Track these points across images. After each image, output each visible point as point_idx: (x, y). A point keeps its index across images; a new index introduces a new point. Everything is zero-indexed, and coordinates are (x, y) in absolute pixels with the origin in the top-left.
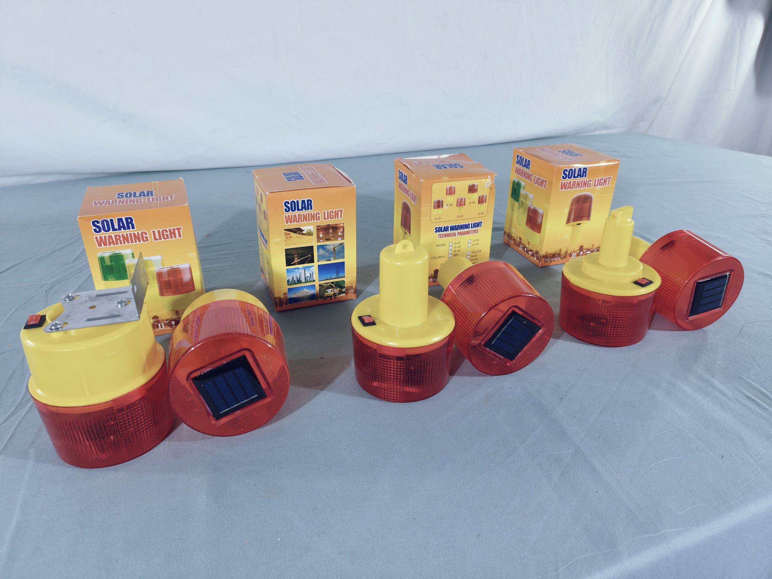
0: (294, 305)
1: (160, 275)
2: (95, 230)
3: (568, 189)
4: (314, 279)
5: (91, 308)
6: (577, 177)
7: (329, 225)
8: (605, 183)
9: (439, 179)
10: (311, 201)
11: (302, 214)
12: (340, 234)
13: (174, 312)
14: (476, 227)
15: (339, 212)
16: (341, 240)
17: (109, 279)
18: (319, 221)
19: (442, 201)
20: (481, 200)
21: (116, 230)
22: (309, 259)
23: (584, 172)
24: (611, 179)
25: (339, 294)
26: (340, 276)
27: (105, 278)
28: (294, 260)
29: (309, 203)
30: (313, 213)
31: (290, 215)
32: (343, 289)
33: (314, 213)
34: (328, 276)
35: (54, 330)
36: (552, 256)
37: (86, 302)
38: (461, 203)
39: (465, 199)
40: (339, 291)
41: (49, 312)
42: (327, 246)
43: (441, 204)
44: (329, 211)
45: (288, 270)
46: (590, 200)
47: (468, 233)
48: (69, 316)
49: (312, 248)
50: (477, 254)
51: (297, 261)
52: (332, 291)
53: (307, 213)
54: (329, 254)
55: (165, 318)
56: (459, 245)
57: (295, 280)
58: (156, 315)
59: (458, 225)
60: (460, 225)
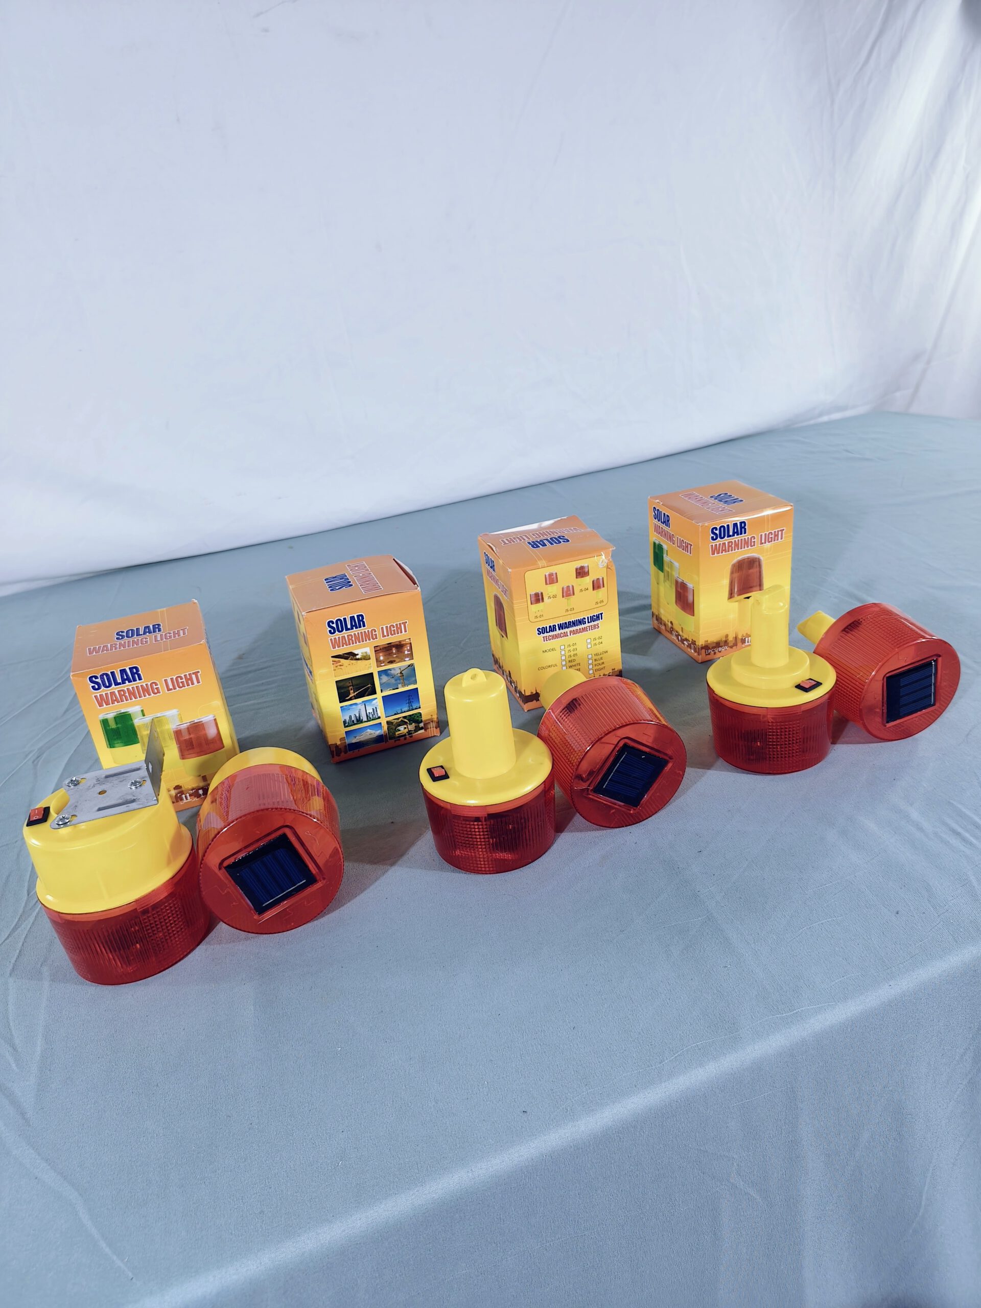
0: (356, 752)
1: (178, 733)
2: (93, 687)
3: (722, 553)
4: (379, 715)
5: (100, 793)
6: (734, 535)
7: (390, 643)
8: (776, 538)
9: (532, 564)
10: (362, 616)
11: (353, 634)
12: (406, 652)
13: (201, 778)
14: (595, 621)
15: (402, 626)
16: (410, 660)
18: (376, 640)
19: (542, 593)
20: (597, 585)
21: (119, 684)
22: (369, 690)
23: (741, 528)
24: (784, 531)
25: (416, 731)
26: (414, 707)
27: (111, 745)
28: (350, 694)
29: (361, 619)
30: (366, 631)
31: (337, 637)
32: (420, 724)
33: (368, 631)
34: (398, 709)
35: (62, 826)
36: (715, 645)
37: (94, 786)
38: (568, 592)
39: (573, 586)
40: (415, 726)
41: (52, 802)
42: (391, 670)
43: (540, 597)
44: (389, 626)
45: (343, 708)
46: (757, 563)
47: (584, 630)
48: (76, 806)
49: (372, 674)
50: (602, 656)
51: (353, 695)
52: (405, 728)
53: (359, 632)
54: (396, 680)
55: (190, 787)
56: (575, 647)
57: (353, 719)
58: (178, 784)
59: (569, 622)
60: (571, 621)
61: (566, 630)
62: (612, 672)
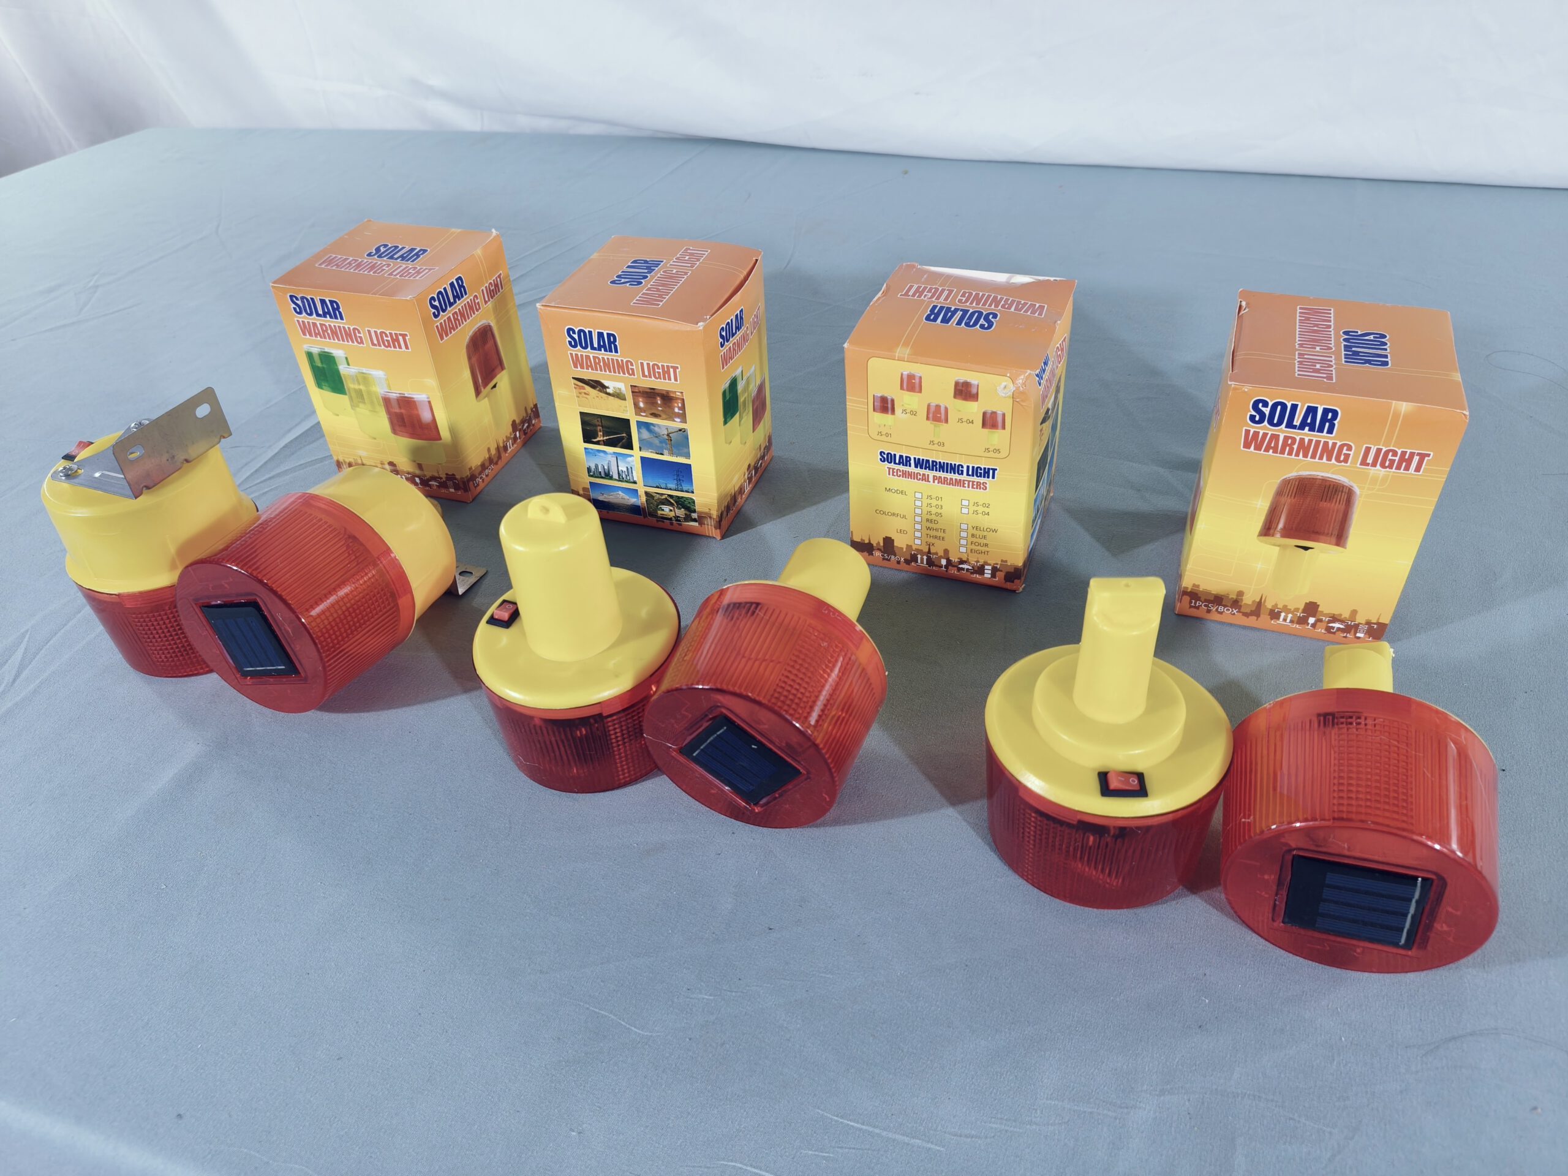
1: (387, 402)
2: (294, 309)
3: (1267, 450)
4: (635, 479)
6: (1302, 427)
7: (654, 389)
8: (1405, 464)
10: (614, 336)
11: (600, 357)
12: (677, 410)
13: (416, 464)
14: (981, 476)
15: (672, 370)
16: (681, 422)
17: (324, 387)
18: (632, 376)
19: (893, 401)
20: (990, 421)
21: (321, 315)
22: (624, 441)
23: (1324, 419)
24: (1427, 459)
25: (686, 520)
26: (685, 488)
27: (320, 386)
28: (598, 436)
29: (612, 340)
31: (579, 353)
33: (622, 361)
36: (1213, 598)
38: (937, 415)
39: (946, 409)
42: (654, 426)
46: (1344, 495)
47: (959, 483)
49: (628, 421)
50: (986, 534)
51: (602, 439)
52: (672, 510)
53: (610, 358)
54: (661, 442)
55: (405, 470)
56: (939, 503)
58: (392, 461)
59: (933, 461)
60: (938, 461)
61: (927, 472)
62: (1001, 564)
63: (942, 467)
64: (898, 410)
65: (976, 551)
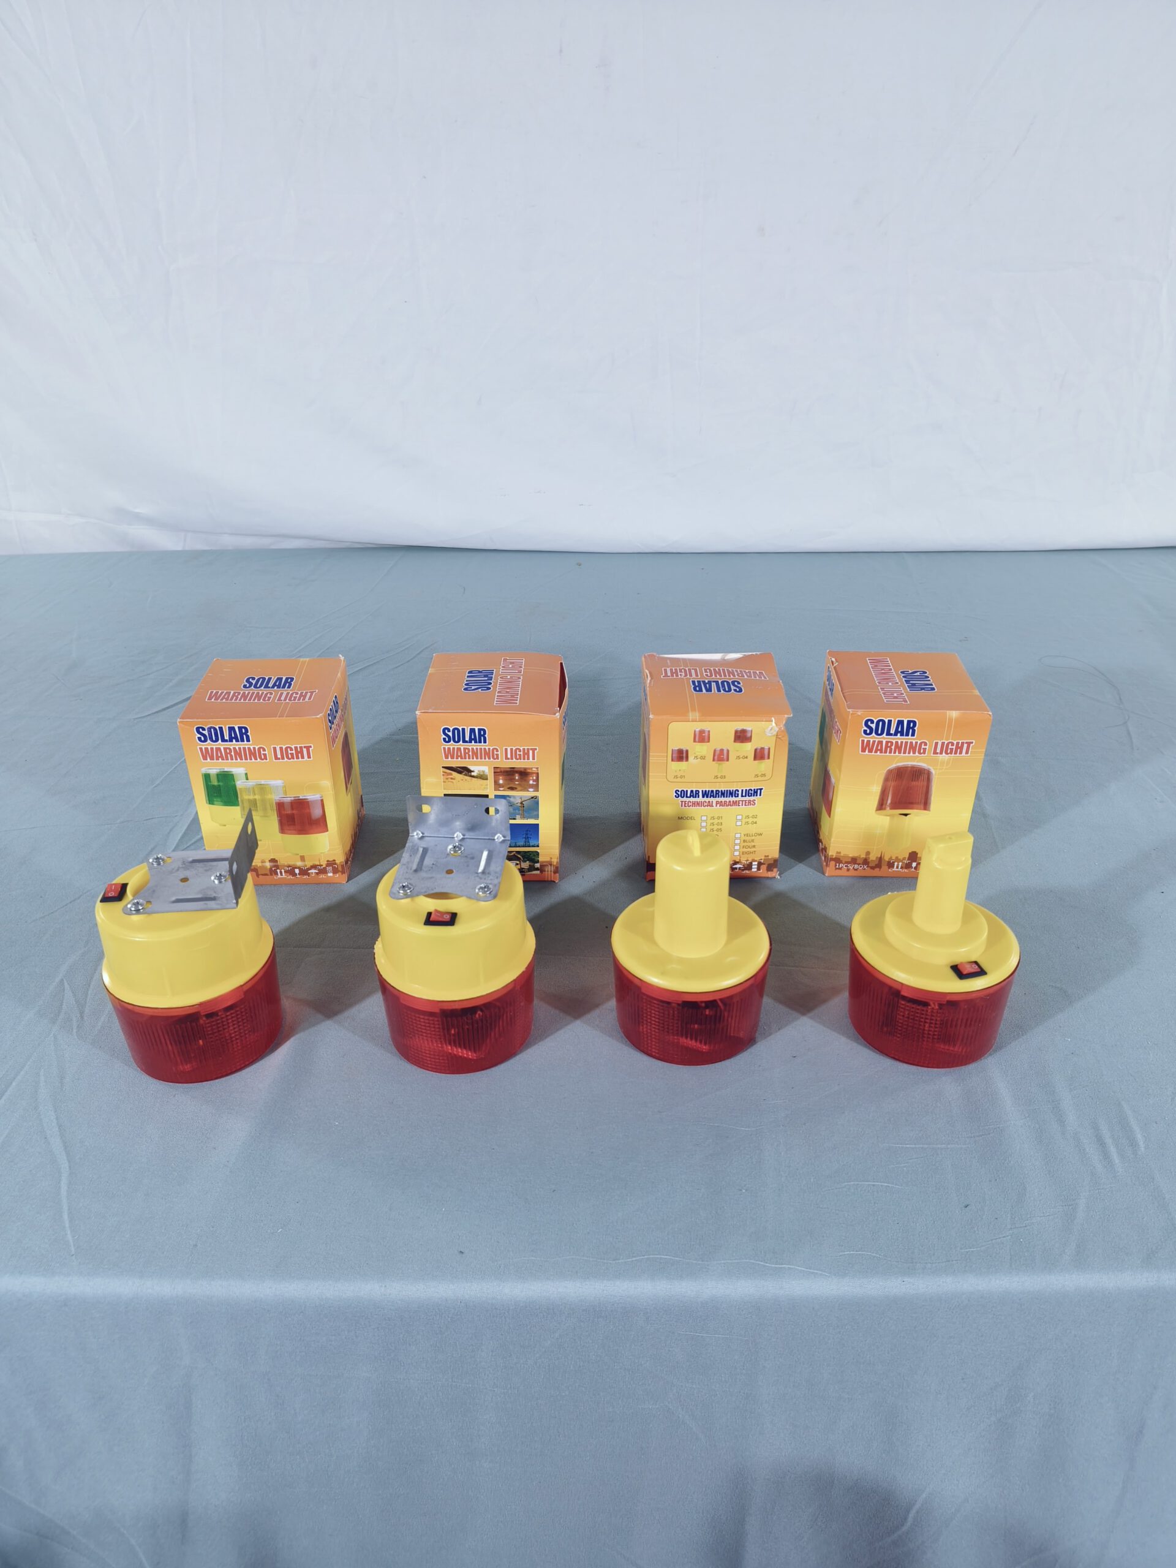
1: (280, 806)
2: (199, 739)
3: (875, 752)
6: (896, 735)
7: (514, 768)
9: (681, 714)
10: (484, 731)
11: (470, 748)
12: (531, 782)
13: (298, 857)
14: (751, 796)
15: (530, 752)
16: (533, 791)
17: (215, 803)
18: (497, 760)
19: (687, 751)
20: (760, 755)
21: (226, 741)
23: (908, 728)
24: (971, 745)
25: (530, 870)
26: (531, 844)
27: (211, 801)
29: (482, 733)
31: (451, 747)
32: (536, 864)
33: (489, 749)
38: (721, 756)
39: (728, 751)
42: (511, 797)
43: (684, 755)
44: (514, 748)
46: (926, 775)
47: (735, 803)
49: (487, 796)
50: (753, 838)
52: (517, 865)
53: (479, 747)
54: (514, 810)
55: (286, 864)
56: (720, 821)
58: (274, 857)
59: (716, 791)
60: (720, 790)
61: (712, 799)
62: (764, 859)
63: (723, 794)
64: (691, 758)
65: (746, 853)
